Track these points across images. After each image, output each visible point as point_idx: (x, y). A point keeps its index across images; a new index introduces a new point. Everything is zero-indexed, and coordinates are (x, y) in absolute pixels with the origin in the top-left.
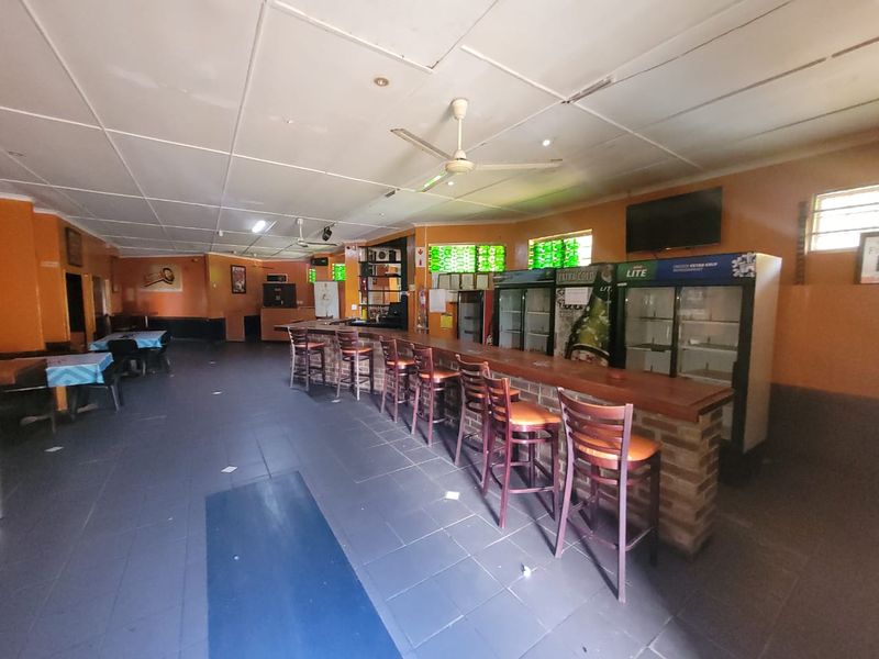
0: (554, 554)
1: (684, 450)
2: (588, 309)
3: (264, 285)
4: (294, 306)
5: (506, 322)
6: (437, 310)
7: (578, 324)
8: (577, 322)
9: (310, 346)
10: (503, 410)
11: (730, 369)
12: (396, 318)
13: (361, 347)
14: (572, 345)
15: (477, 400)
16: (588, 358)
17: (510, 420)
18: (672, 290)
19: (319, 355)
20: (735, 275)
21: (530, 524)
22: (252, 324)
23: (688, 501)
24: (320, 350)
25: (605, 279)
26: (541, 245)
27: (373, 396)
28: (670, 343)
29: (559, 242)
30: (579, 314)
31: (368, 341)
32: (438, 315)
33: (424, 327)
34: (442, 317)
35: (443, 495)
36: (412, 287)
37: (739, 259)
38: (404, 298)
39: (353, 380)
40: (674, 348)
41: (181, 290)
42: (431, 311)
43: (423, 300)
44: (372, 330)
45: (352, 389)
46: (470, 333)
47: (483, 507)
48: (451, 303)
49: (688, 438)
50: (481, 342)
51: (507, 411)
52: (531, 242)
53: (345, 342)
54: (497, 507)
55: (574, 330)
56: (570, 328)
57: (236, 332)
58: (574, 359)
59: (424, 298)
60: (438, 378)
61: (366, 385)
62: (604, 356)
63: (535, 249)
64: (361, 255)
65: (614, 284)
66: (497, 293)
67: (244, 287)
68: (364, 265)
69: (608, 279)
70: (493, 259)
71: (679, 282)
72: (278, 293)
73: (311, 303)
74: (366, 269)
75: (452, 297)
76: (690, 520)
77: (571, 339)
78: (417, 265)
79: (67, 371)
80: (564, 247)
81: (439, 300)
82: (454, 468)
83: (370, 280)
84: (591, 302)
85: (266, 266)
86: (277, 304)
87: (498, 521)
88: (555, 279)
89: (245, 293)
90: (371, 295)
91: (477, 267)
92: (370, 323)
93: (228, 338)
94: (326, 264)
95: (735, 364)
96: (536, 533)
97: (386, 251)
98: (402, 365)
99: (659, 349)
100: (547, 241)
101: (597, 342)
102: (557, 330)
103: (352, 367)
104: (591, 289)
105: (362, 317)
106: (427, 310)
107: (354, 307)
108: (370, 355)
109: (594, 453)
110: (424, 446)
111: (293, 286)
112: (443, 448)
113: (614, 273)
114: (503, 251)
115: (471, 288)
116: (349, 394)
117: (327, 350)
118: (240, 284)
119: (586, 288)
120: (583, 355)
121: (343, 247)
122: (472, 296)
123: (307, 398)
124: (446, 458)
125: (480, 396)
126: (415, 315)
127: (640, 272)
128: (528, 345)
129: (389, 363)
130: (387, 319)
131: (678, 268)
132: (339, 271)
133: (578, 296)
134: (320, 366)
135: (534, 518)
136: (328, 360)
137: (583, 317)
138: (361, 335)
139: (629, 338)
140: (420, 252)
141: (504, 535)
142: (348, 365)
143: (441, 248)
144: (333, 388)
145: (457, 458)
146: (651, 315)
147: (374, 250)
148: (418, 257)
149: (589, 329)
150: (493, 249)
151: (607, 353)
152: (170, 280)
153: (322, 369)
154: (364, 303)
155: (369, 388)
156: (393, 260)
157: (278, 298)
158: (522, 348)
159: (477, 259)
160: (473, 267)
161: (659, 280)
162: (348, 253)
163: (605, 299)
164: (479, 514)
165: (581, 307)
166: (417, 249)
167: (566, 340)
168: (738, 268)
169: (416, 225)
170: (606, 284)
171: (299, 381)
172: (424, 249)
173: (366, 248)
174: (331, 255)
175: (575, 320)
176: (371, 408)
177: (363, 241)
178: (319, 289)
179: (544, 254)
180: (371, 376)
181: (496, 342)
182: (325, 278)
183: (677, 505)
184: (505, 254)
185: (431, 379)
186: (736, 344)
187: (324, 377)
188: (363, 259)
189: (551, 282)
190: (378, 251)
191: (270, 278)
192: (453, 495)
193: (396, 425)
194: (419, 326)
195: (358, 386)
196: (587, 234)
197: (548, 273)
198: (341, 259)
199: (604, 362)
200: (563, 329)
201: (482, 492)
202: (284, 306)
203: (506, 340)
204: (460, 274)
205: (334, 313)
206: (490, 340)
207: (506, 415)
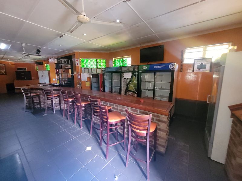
0: (125, 166)
1: (162, 123)
2: (131, 79)
3: (16, 72)
4: (31, 79)
5: (107, 84)
6: (84, 80)
7: (128, 84)
8: (128, 83)
9: (32, 95)
10: (106, 117)
12: (70, 83)
13: (55, 94)
14: (127, 90)
15: (97, 112)
16: (131, 94)
17: (109, 120)
18: (153, 74)
19: (38, 98)
20: (170, 69)
21: (116, 155)
23: (163, 139)
24: (38, 96)
25: (135, 70)
26: (116, 60)
27: (61, 111)
28: (153, 89)
29: (122, 59)
30: (128, 81)
31: (58, 92)
32: (85, 82)
33: (80, 86)
34: (86, 82)
35: (85, 149)
36: (75, 73)
37: (171, 64)
38: (73, 76)
39: (53, 106)
40: (154, 90)
42: (82, 80)
43: (79, 77)
44: (61, 88)
45: (53, 109)
46: (96, 87)
47: (100, 151)
48: (89, 78)
49: (163, 119)
50: (99, 91)
51: (107, 118)
52: (114, 59)
53: (47, 92)
54: (105, 150)
56: (126, 85)
58: (127, 95)
59: (79, 76)
60: (83, 104)
61: (58, 108)
62: (136, 93)
63: (115, 61)
64: (56, 61)
65: (138, 71)
66: (103, 75)
68: (57, 65)
69: (136, 70)
70: (102, 64)
71: (155, 71)
72: (22, 75)
73: (37, 78)
74: (58, 66)
75: (89, 76)
76: (164, 144)
77: (126, 88)
78: (76, 65)
80: (123, 61)
81: (85, 77)
82: (89, 136)
83: (60, 70)
84: (132, 77)
85: (16, 64)
86: (23, 79)
87: (105, 156)
88: (121, 70)
89: (6, 74)
90: (60, 75)
91: (97, 66)
92: (60, 85)
94: (42, 64)
95: (169, 94)
96: (119, 158)
97: (66, 60)
98: (70, 100)
99: (150, 90)
100: (118, 59)
101: (134, 89)
102: (122, 86)
103: (52, 101)
104: (132, 73)
105: (58, 83)
106: (81, 80)
107: (54, 79)
108: (59, 97)
109: (139, 131)
110: (79, 129)
111: (29, 72)
112: (86, 128)
113: (138, 68)
114: (105, 61)
115: (95, 73)
116: (52, 111)
117: (41, 96)
118: (3, 71)
119: (130, 73)
120: (130, 93)
121: (48, 58)
122: (96, 76)
123: (32, 115)
124: (87, 133)
125: (98, 111)
126: (76, 82)
127: (145, 68)
128: (114, 91)
129: (65, 100)
130: (67, 83)
131: (155, 67)
132: (48, 67)
133: (128, 75)
134: (38, 102)
135: (118, 152)
136: (42, 99)
137: (130, 82)
138: (54, 90)
139: (142, 88)
140: (77, 61)
141: (108, 162)
142: (50, 101)
143: (84, 59)
144: (44, 110)
145: (91, 132)
146: (147, 81)
147: (61, 59)
148: (76, 62)
149: (132, 85)
150: (102, 61)
151: (136, 92)
153: (40, 103)
154: (58, 78)
155: (59, 108)
156: (68, 63)
157: (23, 76)
158: (112, 92)
159: (97, 64)
160: (96, 66)
161: (151, 71)
162: (50, 60)
163: (136, 76)
164: (99, 154)
165: (129, 79)
166: (76, 59)
167: (125, 89)
168: (171, 67)
169: (75, 51)
170: (136, 72)
171: (28, 107)
172: (79, 60)
173: (58, 59)
174: (44, 61)
175: (127, 82)
176: (60, 116)
177: (56, 56)
178: (40, 73)
179: (117, 62)
180: (60, 104)
181: (104, 91)
182: (43, 69)
183: (160, 140)
184: (106, 62)
185: (80, 105)
186: (170, 88)
187: (40, 106)
188: (56, 62)
189: (120, 71)
190: (63, 60)
191: (18, 69)
192: (89, 149)
193: (69, 122)
194: (78, 86)
195: (54, 108)
196: (129, 57)
197: (119, 68)
198: (48, 63)
199: (136, 95)
200: (124, 85)
201: (100, 144)
202: (26, 79)
203: (107, 89)
204: (92, 68)
205: (47, 82)
206: (102, 89)
207: (107, 119)
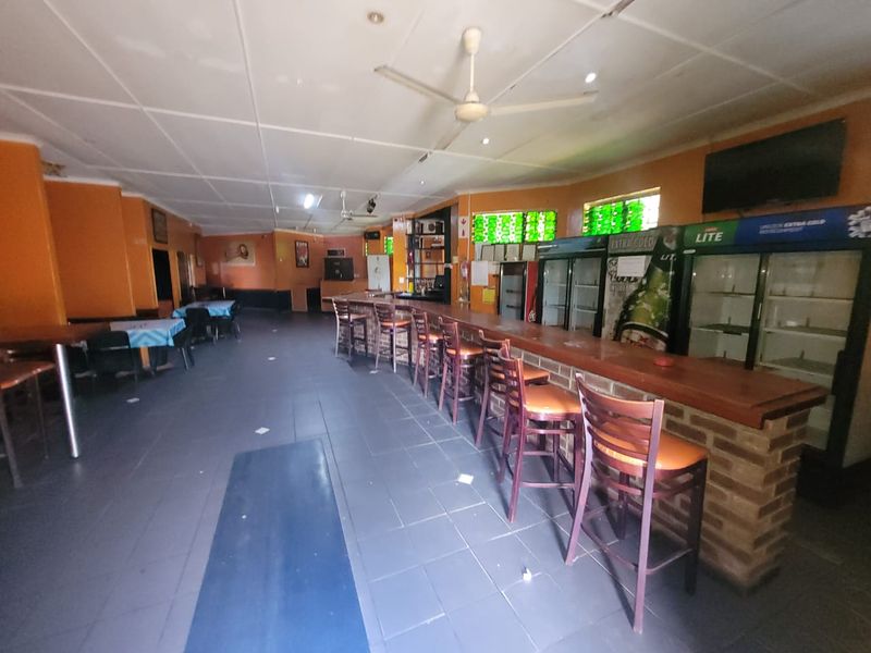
0: (565, 559)
1: (743, 460)
2: (644, 282)
3: (326, 260)
4: (352, 279)
5: (551, 296)
6: (479, 284)
7: (632, 299)
8: (630, 297)
9: (353, 317)
10: (516, 394)
11: (833, 360)
12: (440, 293)
13: (399, 320)
14: (623, 324)
15: (500, 381)
16: (642, 339)
17: (524, 406)
18: (756, 259)
19: (362, 327)
20: (852, 235)
21: (544, 522)
22: (314, 297)
23: (743, 524)
24: (363, 321)
25: (667, 244)
26: (598, 209)
27: (410, 367)
28: (749, 324)
29: (621, 204)
30: (633, 287)
31: (407, 314)
32: (481, 288)
33: (466, 300)
34: (485, 291)
35: (457, 477)
36: (455, 259)
37: (861, 212)
38: (448, 271)
39: (392, 353)
40: (754, 332)
41: (254, 264)
42: (473, 284)
43: (465, 273)
44: (417, 305)
45: (392, 359)
46: (512, 307)
47: (495, 496)
48: (493, 276)
49: (747, 445)
50: (522, 319)
51: (520, 395)
52: (587, 207)
53: (384, 314)
54: (509, 496)
55: (626, 307)
56: (622, 303)
57: (300, 303)
58: (623, 340)
59: (466, 270)
60: (465, 354)
61: (404, 358)
62: (661, 337)
63: (591, 214)
64: (408, 227)
65: (679, 251)
66: (540, 265)
67: (308, 261)
68: (411, 237)
69: (672, 245)
70: (543, 227)
71: (766, 248)
72: (337, 267)
73: (365, 277)
74: (413, 241)
75: (494, 269)
76: (745, 547)
77: (621, 317)
78: (460, 236)
79: (145, 334)
80: (625, 210)
81: (482, 272)
82: (474, 449)
83: (417, 252)
84: (649, 273)
85: (326, 241)
86: (336, 278)
87: (507, 511)
88: (606, 247)
89: (308, 266)
90: (418, 268)
91: (524, 237)
92: (415, 297)
93: (293, 309)
94: (378, 238)
95: (840, 353)
96: (548, 532)
97: (434, 222)
98: (434, 339)
99: (731, 330)
100: (606, 203)
101: (653, 321)
102: (606, 306)
103: (392, 340)
104: (650, 257)
105: (409, 290)
106: (470, 283)
107: (402, 280)
108: (408, 328)
110: (448, 423)
111: (350, 260)
112: (467, 426)
113: (680, 239)
114: (553, 219)
115: (516, 259)
116: (387, 366)
117: (369, 322)
118: (303, 259)
119: (644, 257)
120: (636, 335)
121: (391, 220)
123: (349, 368)
124: (467, 439)
125: (502, 376)
126: (457, 287)
127: (715, 235)
128: (574, 322)
129: (421, 337)
130: (431, 292)
131: (765, 229)
132: (390, 244)
133: (633, 267)
134: (363, 337)
135: (552, 516)
136: (370, 332)
137: (638, 291)
138: (398, 308)
139: (696, 317)
140: (463, 223)
141: (513, 530)
142: (388, 337)
143: (485, 216)
144: (373, 359)
145: (478, 440)
146: (729, 290)
147: (422, 221)
148: (461, 227)
149: (645, 306)
150: (542, 216)
151: (665, 334)
152: (245, 255)
153: (364, 341)
154: (411, 276)
155: (407, 360)
156: (439, 232)
157: (337, 272)
158: (566, 326)
159: (524, 228)
160: (520, 237)
161: (740, 245)
162: (396, 226)
163: (666, 269)
164: (489, 502)
165: (636, 279)
166: (461, 219)
167: (616, 317)
168: (857, 225)
169: (460, 193)
170: (670, 252)
171: (343, 350)
172: (467, 219)
173: (413, 220)
174: (383, 229)
175: (628, 294)
176: (407, 382)
177: (411, 213)
178: (372, 261)
179: (602, 218)
180: (409, 349)
181: (538, 320)
182: (378, 252)
183: (728, 526)
184: (556, 221)
185: (457, 355)
186: (846, 329)
187: (366, 348)
188: (410, 231)
189: (601, 251)
190: (426, 223)
191: (330, 253)
192: (466, 479)
193: (425, 399)
194: (461, 299)
195: (396, 359)
196: (655, 193)
197: (599, 241)
198: (390, 233)
199: (661, 346)
200: (613, 305)
201: (498, 478)
202: (343, 279)
203: (550, 316)
204: (505, 245)
205: (386, 288)
206: (532, 315)
207: (519, 400)
